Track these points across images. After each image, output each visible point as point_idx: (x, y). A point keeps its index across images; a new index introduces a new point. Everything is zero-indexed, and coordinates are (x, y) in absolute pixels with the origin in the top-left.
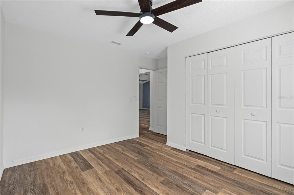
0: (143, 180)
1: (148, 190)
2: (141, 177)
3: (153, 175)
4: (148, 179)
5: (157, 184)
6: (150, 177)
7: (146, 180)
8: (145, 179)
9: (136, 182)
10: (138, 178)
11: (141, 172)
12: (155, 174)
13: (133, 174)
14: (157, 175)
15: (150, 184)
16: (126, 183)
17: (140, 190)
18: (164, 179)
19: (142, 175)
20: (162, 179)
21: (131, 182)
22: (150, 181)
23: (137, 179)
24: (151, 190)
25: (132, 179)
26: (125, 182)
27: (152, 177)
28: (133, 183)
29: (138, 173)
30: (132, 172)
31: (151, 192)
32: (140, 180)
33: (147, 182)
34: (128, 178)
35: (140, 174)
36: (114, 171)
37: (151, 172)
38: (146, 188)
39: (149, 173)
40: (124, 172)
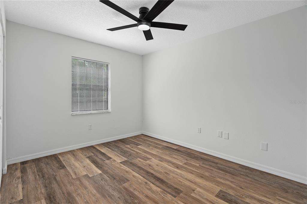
0: (146, 183)
1: (142, 174)
2: (148, 186)
3: (134, 189)
4: (141, 183)
5: (133, 179)
6: (138, 186)
7: (143, 182)
8: (144, 184)
9: (153, 181)
10: (152, 185)
11: (149, 193)
12: (132, 190)
13: (159, 190)
14: (130, 189)
15: (140, 179)
16: (162, 178)
17: (149, 174)
18: (124, 185)
19: (147, 188)
20: (126, 185)
21: (158, 180)
22: (139, 182)
23: (153, 183)
24: (139, 174)
25: (158, 183)
26: (164, 179)
27: (136, 187)
28: (156, 179)
29: (153, 192)
30: (161, 192)
31: (140, 173)
32: (149, 183)
33: (142, 180)
34: (162, 184)
35: (150, 189)
36: (184, 192)
37: (136, 193)
38: (143, 175)
39: (139, 191)
40: (170, 191)
